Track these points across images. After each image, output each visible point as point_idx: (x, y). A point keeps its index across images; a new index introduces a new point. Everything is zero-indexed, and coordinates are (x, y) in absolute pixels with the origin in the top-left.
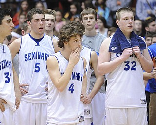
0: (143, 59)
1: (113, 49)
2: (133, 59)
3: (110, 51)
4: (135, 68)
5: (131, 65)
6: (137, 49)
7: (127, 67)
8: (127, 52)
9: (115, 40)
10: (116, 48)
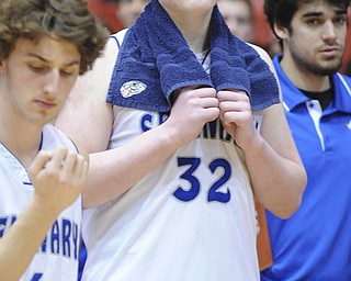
0: (262, 153)
1: (130, 89)
2: (217, 148)
3: (115, 99)
4: (223, 189)
5: (206, 177)
6: (238, 105)
7: (187, 186)
8: (196, 104)
9: (138, 52)
10: (141, 87)
